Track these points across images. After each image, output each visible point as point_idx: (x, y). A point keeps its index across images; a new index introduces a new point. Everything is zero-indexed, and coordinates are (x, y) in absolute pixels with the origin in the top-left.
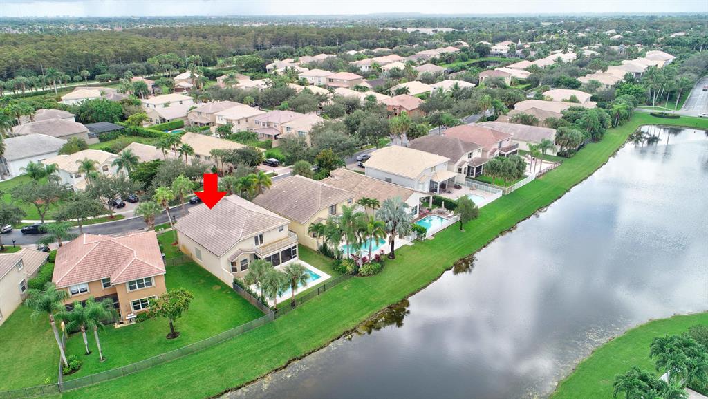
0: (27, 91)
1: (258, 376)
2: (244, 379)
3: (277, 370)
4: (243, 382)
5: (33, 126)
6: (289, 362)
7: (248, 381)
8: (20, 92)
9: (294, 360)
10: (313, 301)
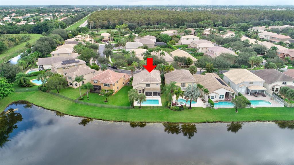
0: (156, 30)
1: (110, 120)
2: (107, 119)
3: (116, 121)
4: (106, 119)
5: (141, 40)
6: (121, 121)
7: (107, 120)
8: (154, 30)
9: (123, 121)
10: (147, 109)
